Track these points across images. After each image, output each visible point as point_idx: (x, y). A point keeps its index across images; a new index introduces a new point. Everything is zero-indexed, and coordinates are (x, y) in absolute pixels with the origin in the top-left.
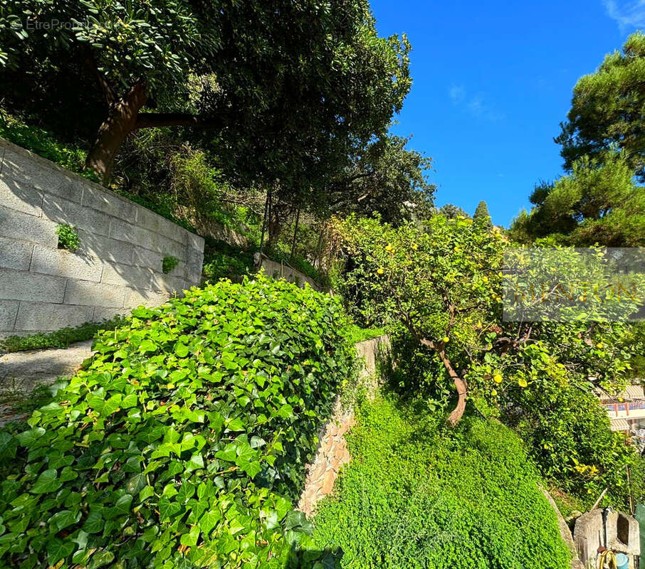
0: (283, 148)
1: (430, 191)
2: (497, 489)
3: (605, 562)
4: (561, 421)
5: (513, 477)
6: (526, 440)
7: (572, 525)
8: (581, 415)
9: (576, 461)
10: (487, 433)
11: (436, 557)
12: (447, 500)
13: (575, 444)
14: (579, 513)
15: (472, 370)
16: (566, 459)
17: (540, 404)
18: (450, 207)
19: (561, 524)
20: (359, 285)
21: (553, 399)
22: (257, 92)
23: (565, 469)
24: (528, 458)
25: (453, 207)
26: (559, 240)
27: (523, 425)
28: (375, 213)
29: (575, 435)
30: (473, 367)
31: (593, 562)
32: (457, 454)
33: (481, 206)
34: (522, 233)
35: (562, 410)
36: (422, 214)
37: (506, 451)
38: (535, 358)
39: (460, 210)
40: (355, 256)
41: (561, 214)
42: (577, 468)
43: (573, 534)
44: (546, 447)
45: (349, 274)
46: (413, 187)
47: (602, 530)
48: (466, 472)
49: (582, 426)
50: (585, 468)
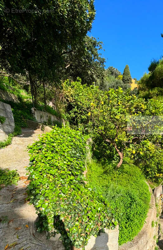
0: (37, 55)
1: (102, 62)
2: (133, 183)
3: (162, 198)
4: (153, 162)
5: (137, 180)
6: (142, 169)
7: (153, 190)
8: (160, 159)
9: (156, 173)
10: (130, 168)
11: (117, 200)
12: (119, 187)
13: (156, 168)
14: (156, 187)
15: (126, 150)
16: (154, 173)
17: (147, 157)
18: (112, 68)
19: (150, 190)
20: (76, 116)
21: (151, 155)
22: (25, 30)
23: (153, 176)
24: (142, 174)
25: (113, 68)
26: (159, 90)
27: (141, 165)
28: (78, 78)
29: (157, 166)
30: (126, 149)
31: (158, 198)
32: (121, 175)
33: (127, 68)
34: (144, 85)
35: (154, 158)
36: (99, 75)
37: (136, 173)
38: (145, 145)
39: (117, 70)
40: (72, 103)
41: (160, 78)
42: (157, 175)
43: (153, 193)
44: (148, 170)
45: (71, 112)
46: (94, 60)
47: (162, 190)
48: (124, 180)
49: (159, 163)
50: (159, 174)
